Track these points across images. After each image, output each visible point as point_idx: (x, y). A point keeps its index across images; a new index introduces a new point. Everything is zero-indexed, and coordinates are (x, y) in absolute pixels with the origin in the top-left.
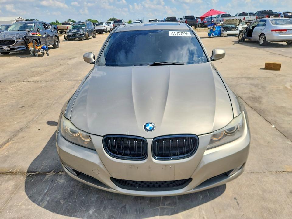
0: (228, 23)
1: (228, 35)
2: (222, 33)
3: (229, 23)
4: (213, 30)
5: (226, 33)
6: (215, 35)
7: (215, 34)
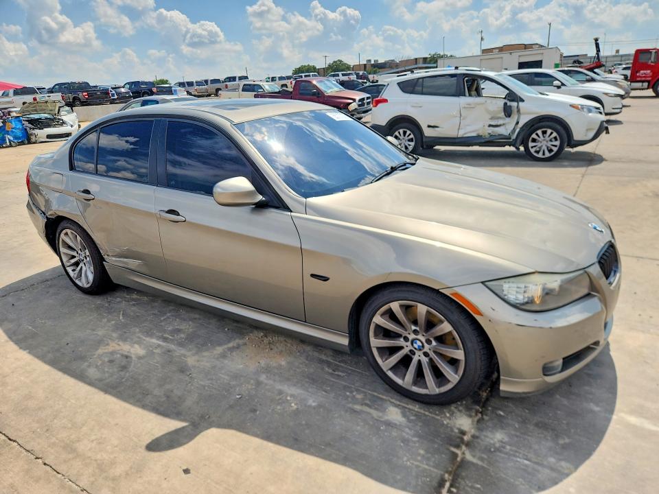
0: (32, 111)
1: (49, 136)
2: (31, 135)
3: (36, 110)
4: (7, 128)
5: (42, 133)
6: (16, 141)
7: (15, 138)
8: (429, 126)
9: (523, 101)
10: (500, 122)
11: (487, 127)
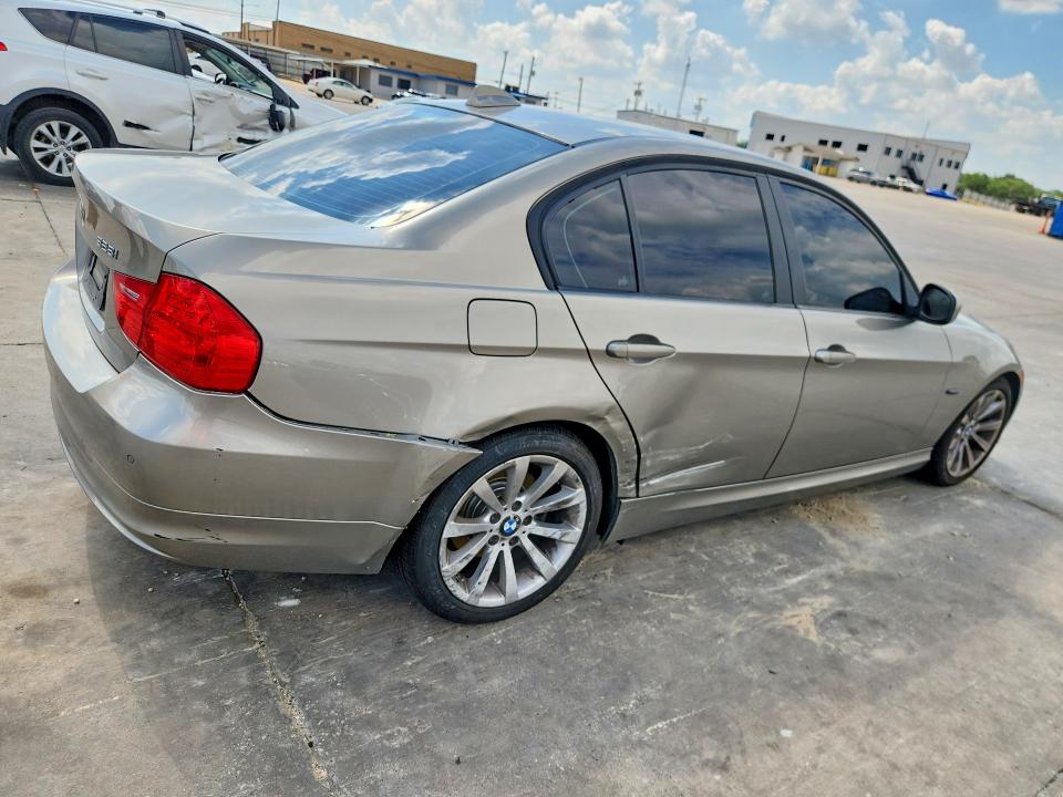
8: (128, 124)
9: (297, 107)
10: (257, 136)
11: (235, 143)
